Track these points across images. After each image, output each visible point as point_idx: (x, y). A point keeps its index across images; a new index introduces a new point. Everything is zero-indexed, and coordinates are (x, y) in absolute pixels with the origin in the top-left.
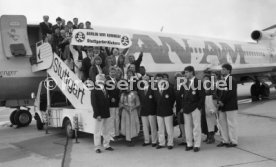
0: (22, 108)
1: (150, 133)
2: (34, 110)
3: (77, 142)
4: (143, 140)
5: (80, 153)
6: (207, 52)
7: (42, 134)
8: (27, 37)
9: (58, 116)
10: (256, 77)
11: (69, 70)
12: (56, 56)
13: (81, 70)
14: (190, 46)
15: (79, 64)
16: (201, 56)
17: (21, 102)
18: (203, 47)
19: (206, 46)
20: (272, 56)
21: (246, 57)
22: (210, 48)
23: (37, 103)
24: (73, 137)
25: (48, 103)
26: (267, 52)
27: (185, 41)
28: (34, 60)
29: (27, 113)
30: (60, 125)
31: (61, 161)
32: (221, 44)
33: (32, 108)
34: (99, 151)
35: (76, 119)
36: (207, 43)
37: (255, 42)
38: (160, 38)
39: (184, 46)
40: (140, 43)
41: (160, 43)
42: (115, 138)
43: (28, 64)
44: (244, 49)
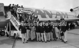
0: (2, 30)
1: (39, 38)
2: (6, 31)
3: (18, 40)
4: (37, 40)
5: (18, 44)
6: (57, 15)
7: (8, 38)
8: (4, 10)
9: (13, 33)
10: (71, 22)
11: (16, 20)
12: (12, 15)
13: (19, 20)
14: (52, 13)
15: (19, 18)
16: (55, 16)
17: (2, 29)
18: (56, 13)
19: (57, 13)
20: (76, 16)
21: (68, 16)
22: (58, 14)
23: (7, 29)
24: (17, 39)
25: (10, 29)
26: (74, 15)
27: (51, 12)
28: (6, 17)
29: (4, 32)
30: (13, 35)
31: (12, 45)
32: (61, 12)
33: (5, 30)
34: (24, 43)
35: (18, 34)
36: (57, 12)
37: (71, 12)
38: (43, 10)
39: (50, 13)
40: (37, 12)
41: (43, 12)
42: (29, 39)
43: (4, 18)
44: (68, 14)
